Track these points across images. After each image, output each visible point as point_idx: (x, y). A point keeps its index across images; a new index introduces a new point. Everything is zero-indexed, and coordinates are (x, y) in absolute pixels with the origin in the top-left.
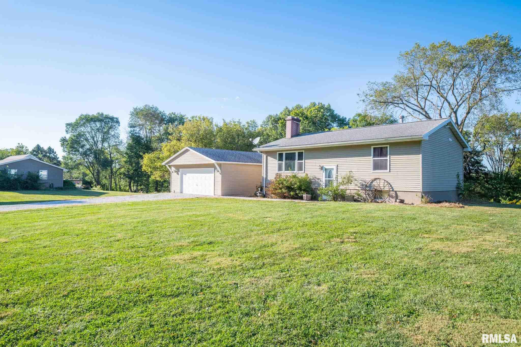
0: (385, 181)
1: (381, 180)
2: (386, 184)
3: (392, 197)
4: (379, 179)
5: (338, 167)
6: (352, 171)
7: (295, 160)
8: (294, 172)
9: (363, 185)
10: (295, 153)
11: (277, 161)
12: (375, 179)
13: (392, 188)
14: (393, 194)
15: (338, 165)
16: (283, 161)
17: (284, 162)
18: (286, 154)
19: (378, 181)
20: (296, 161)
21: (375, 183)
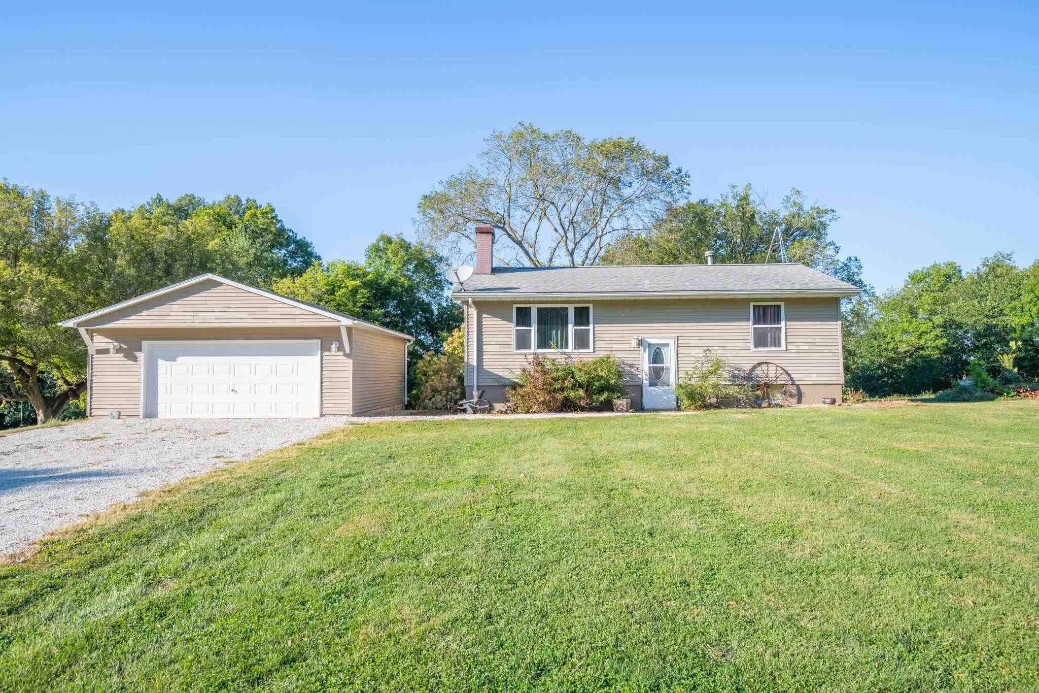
0: (777, 366)
1: (770, 365)
2: (782, 372)
3: (791, 396)
4: (766, 363)
5: (678, 340)
6: (710, 348)
7: (567, 324)
8: (566, 351)
9: (734, 376)
10: (567, 309)
11: (513, 325)
12: (760, 364)
13: (792, 379)
14: (794, 390)
15: (678, 337)
16: (530, 326)
17: (533, 330)
18: (539, 309)
19: (764, 367)
20: (570, 326)
21: (758, 371)
